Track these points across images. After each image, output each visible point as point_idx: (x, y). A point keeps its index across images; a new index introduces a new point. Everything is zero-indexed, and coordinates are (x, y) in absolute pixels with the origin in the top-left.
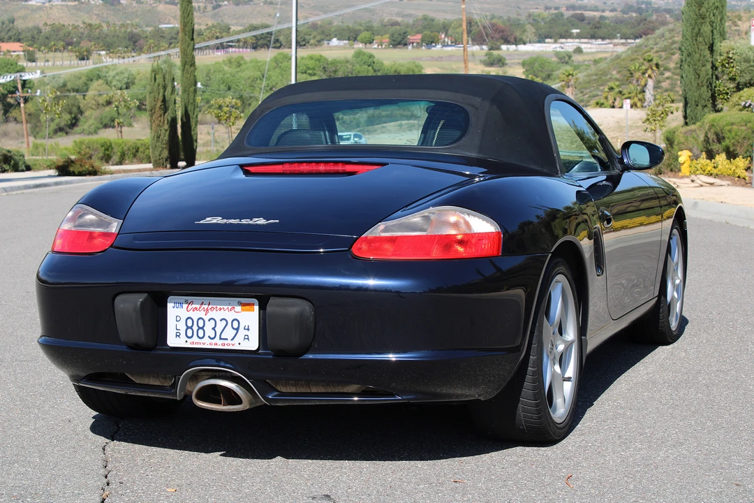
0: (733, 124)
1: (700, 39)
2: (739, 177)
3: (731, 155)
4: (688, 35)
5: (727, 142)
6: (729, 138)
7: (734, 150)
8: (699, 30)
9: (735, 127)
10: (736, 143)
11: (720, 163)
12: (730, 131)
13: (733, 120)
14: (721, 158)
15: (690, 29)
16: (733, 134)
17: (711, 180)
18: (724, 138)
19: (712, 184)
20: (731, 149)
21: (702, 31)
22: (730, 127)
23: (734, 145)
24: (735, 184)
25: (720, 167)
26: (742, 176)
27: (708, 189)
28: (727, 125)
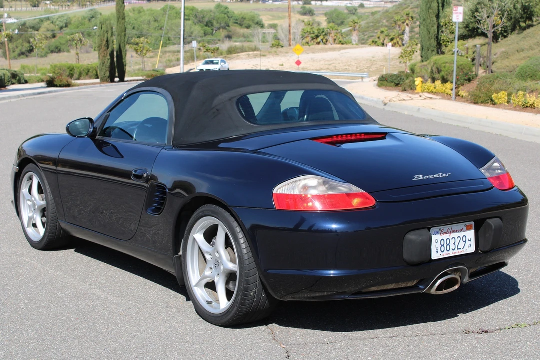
0: (447, 63)
1: (431, 11)
2: (447, 94)
3: (445, 81)
4: (424, 9)
5: (443, 74)
6: (444, 71)
7: (447, 78)
8: (431, 5)
9: (448, 65)
10: (448, 74)
11: (437, 86)
12: (445, 67)
13: (447, 61)
14: (438, 83)
15: (425, 5)
16: (447, 69)
17: (431, 96)
18: (441, 71)
19: (431, 98)
20: (446, 77)
21: (432, 6)
22: (445, 65)
23: (447, 75)
24: (444, 98)
25: (437, 88)
26: (449, 93)
27: (428, 101)
28: (444, 63)
